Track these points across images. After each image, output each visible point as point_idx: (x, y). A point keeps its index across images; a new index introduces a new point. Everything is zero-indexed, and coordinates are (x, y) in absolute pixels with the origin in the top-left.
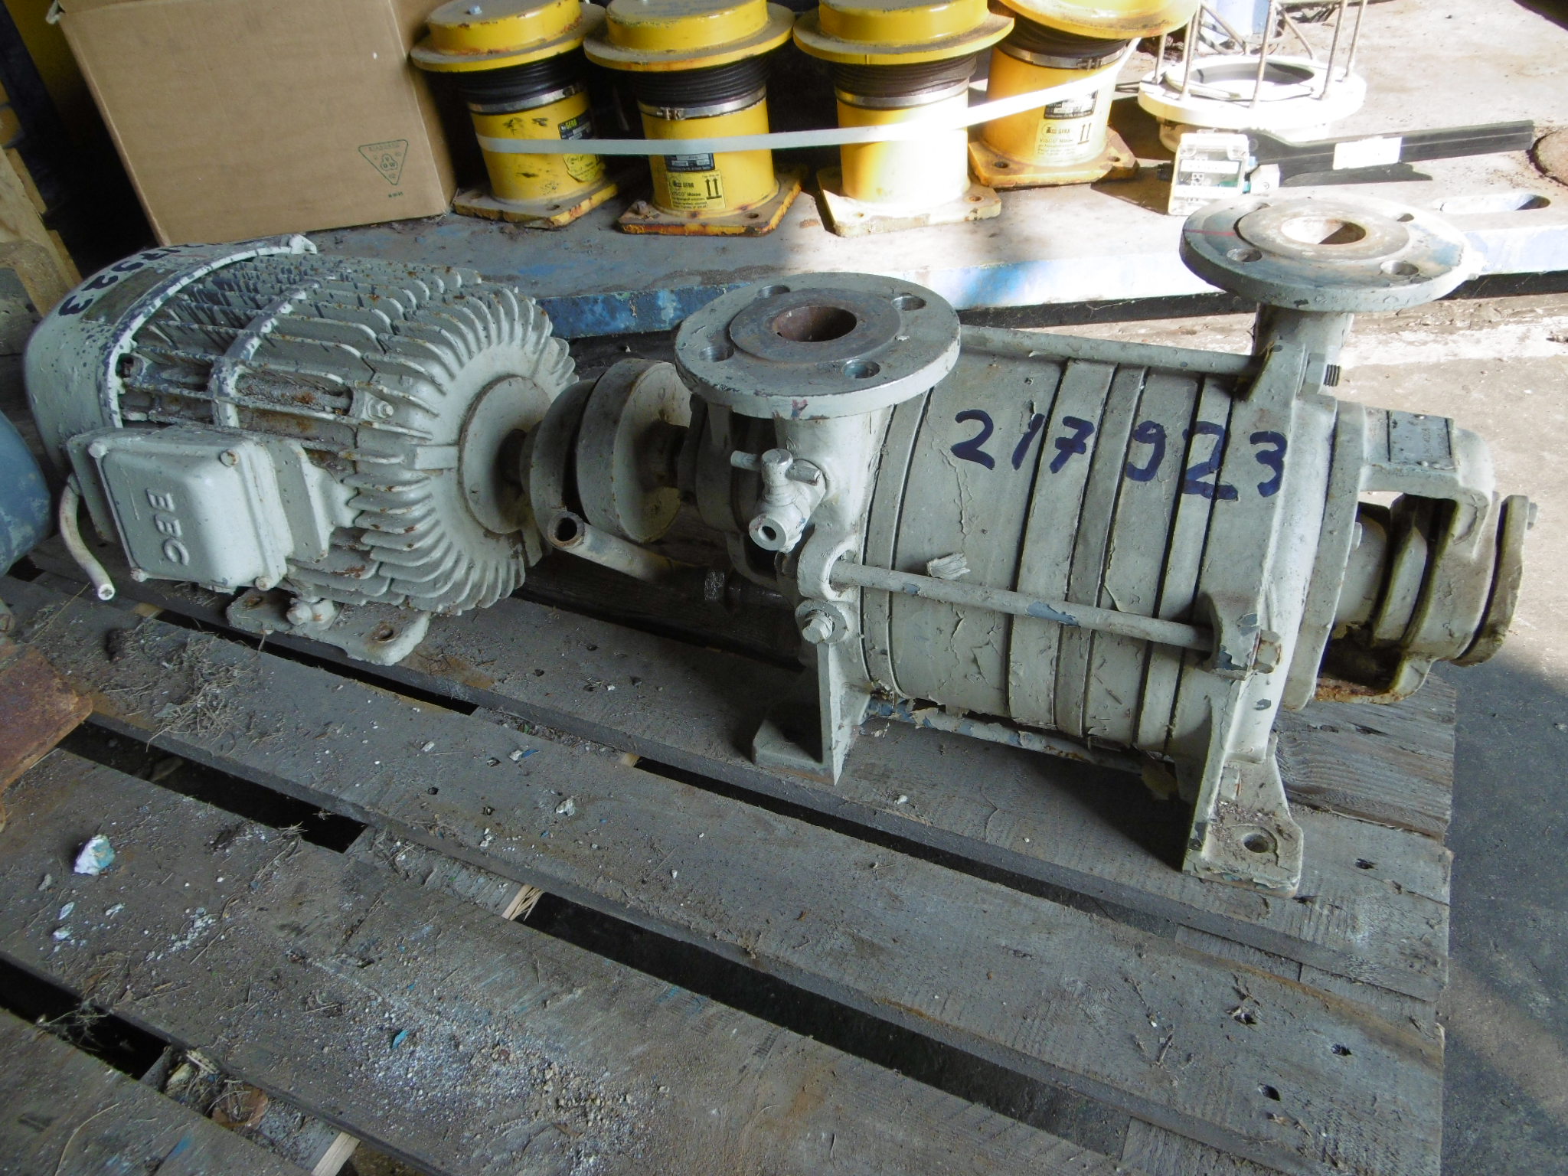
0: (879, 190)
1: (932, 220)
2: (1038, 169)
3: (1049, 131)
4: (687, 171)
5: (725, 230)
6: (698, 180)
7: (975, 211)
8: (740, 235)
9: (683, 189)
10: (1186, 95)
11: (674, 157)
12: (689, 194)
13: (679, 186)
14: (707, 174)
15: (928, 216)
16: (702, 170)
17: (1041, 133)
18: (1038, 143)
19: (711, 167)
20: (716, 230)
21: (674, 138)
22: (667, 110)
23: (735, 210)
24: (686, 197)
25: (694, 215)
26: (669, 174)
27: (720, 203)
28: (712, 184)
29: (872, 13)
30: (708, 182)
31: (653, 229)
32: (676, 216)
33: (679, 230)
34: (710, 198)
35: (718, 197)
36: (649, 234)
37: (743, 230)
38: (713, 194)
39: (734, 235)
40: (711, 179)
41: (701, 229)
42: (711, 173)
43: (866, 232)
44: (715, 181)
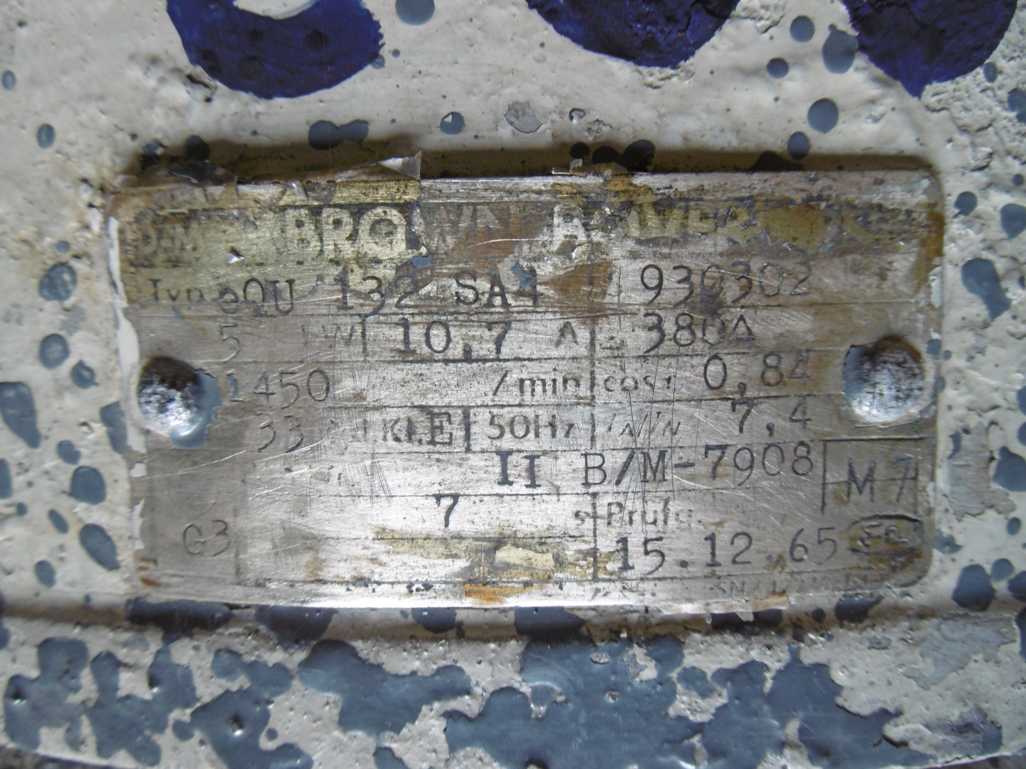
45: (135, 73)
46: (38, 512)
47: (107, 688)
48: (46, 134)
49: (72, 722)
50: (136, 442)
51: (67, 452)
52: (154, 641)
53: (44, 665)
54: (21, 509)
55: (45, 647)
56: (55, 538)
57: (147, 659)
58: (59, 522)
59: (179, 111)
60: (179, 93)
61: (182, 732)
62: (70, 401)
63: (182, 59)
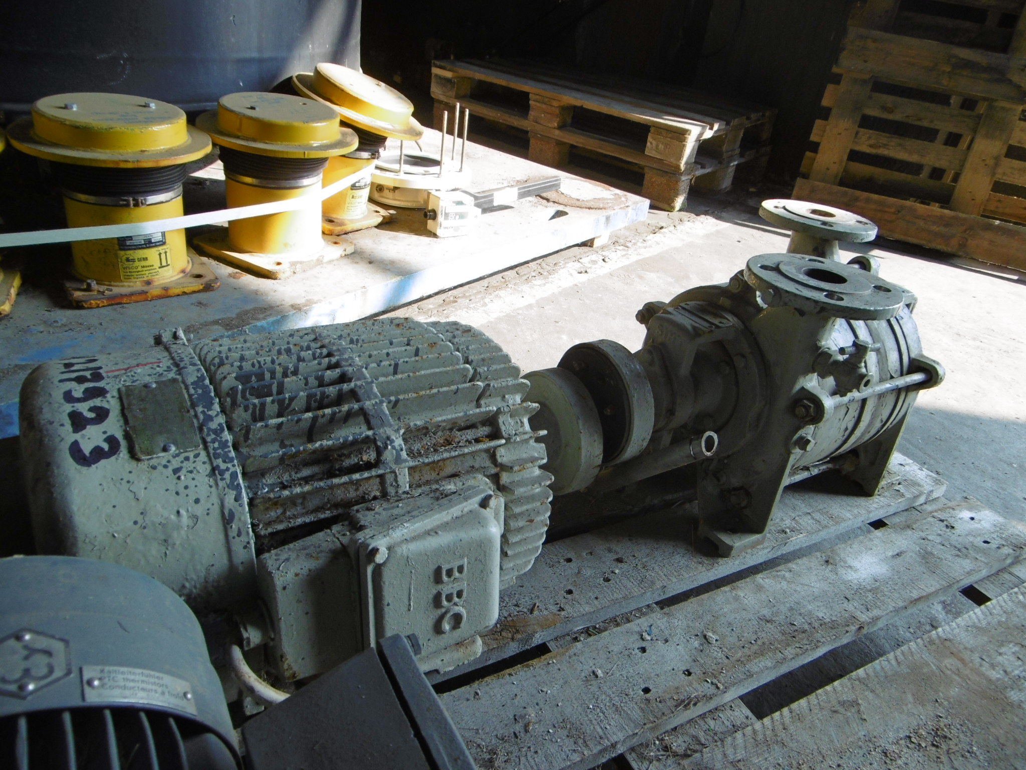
0: (286, 245)
1: (326, 260)
2: (352, 221)
3: (353, 197)
4: (144, 248)
5: (186, 290)
6: (152, 254)
7: (345, 250)
8: (199, 291)
9: (137, 263)
10: (402, 173)
11: (130, 238)
12: (143, 267)
13: (133, 261)
14: (160, 248)
15: (323, 257)
16: (156, 246)
17: (349, 199)
18: (347, 205)
19: (163, 243)
20: (177, 291)
21: (131, 222)
22: (131, 199)
23: (178, 274)
24: (140, 269)
25: (148, 283)
26: (122, 253)
27: (169, 270)
28: (163, 256)
29: (296, 124)
30: (160, 254)
31: (116, 301)
32: (129, 286)
33: (143, 297)
34: (162, 267)
35: (168, 265)
36: (112, 305)
37: (201, 287)
38: (164, 263)
39: (194, 292)
40: (162, 251)
41: (164, 292)
42: (164, 247)
43: (292, 274)
44: (166, 253)
45: (119, 461)
46: (194, 465)
47: (218, 448)
48: (130, 472)
49: (226, 452)
50: (177, 452)
51: (182, 462)
52: (209, 444)
53: (219, 458)
54: (194, 468)
55: (216, 458)
56: (197, 462)
57: (211, 444)
58: (194, 462)
59: (124, 455)
60: (121, 455)
61: (221, 438)
62: (173, 463)
63: (116, 456)
